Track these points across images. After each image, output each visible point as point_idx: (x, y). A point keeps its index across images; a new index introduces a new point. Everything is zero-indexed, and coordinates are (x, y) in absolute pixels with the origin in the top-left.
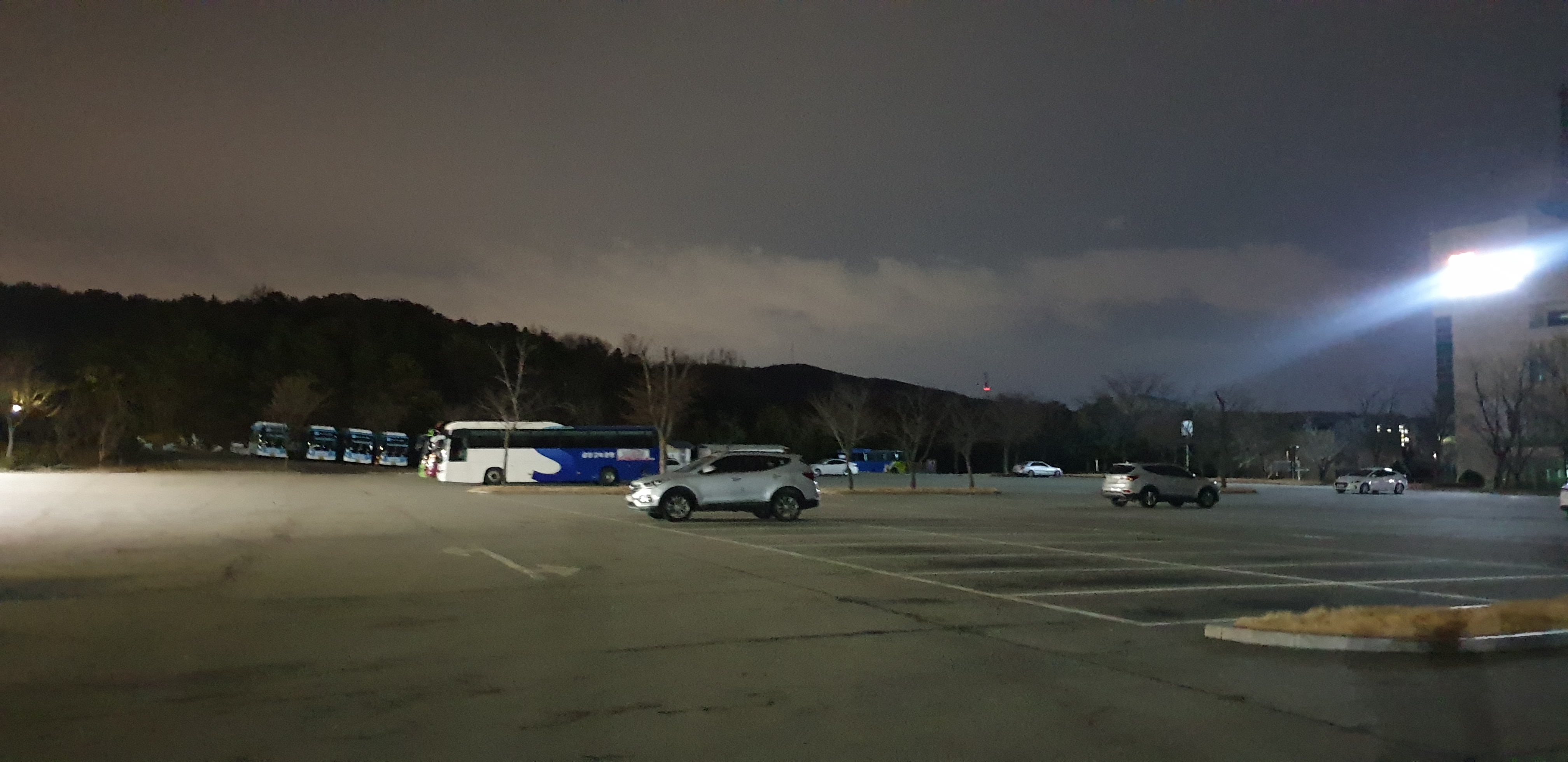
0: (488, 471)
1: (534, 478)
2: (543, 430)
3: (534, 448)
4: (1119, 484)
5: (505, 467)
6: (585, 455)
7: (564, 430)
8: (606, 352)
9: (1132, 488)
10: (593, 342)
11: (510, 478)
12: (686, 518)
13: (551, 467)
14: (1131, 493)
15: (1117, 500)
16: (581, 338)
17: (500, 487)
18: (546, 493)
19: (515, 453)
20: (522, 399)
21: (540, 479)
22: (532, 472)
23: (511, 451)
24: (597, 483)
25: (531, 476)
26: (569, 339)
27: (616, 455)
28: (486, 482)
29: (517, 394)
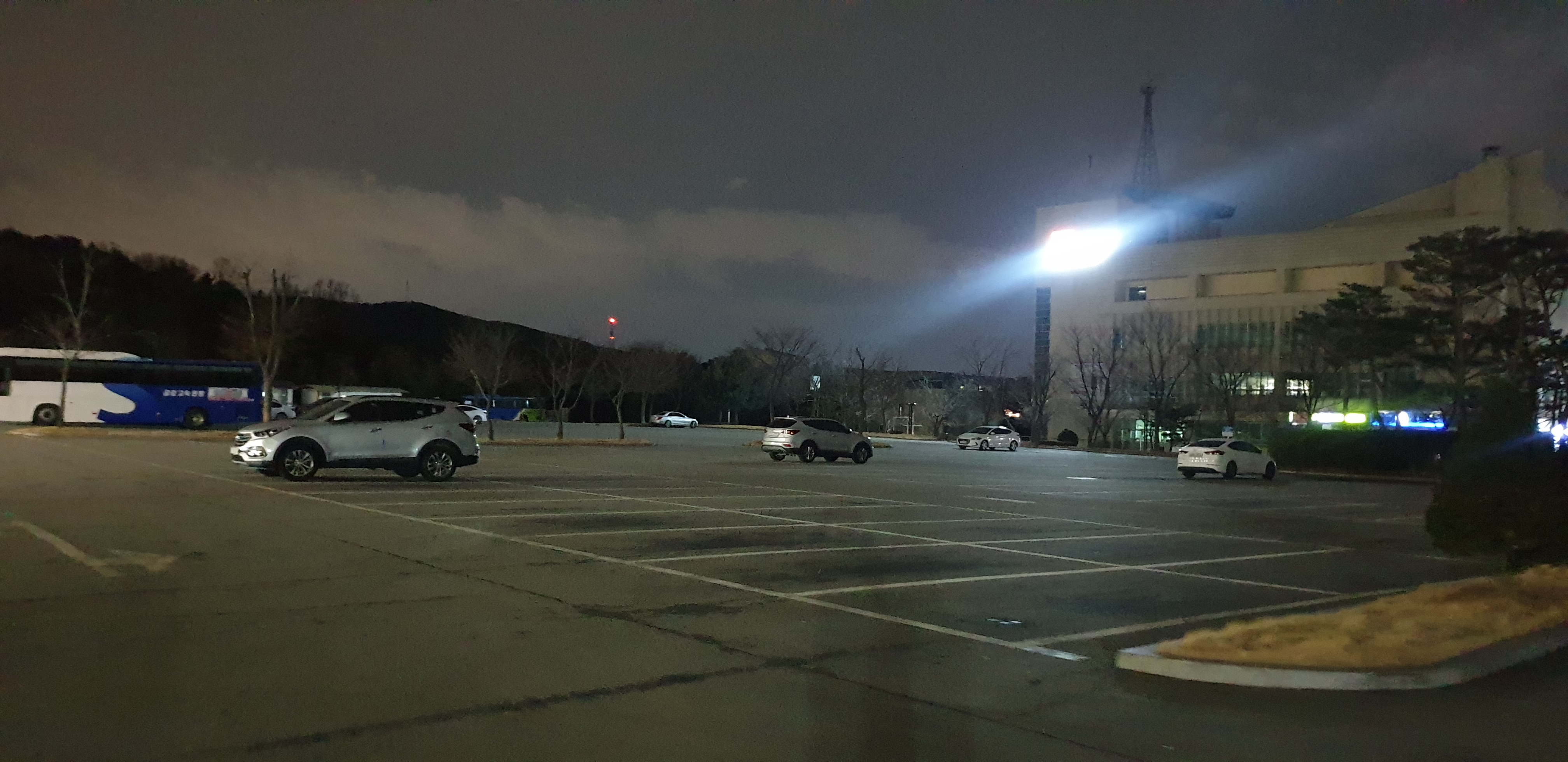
0: (40, 408)
1: (100, 417)
2: (114, 361)
3: (102, 383)
4: (779, 438)
5: (63, 402)
6: (167, 393)
7: (139, 362)
8: (192, 276)
9: (793, 442)
10: (178, 264)
11: (68, 417)
12: (311, 477)
13: (123, 405)
14: (792, 447)
15: (776, 455)
16: (162, 259)
17: (54, 427)
18: (114, 437)
19: (76, 389)
20: (85, 324)
21: (108, 419)
22: (97, 411)
23: (70, 385)
24: (182, 426)
25: (96, 416)
26: (148, 259)
27: (206, 394)
28: (36, 421)
29: (79, 317)
